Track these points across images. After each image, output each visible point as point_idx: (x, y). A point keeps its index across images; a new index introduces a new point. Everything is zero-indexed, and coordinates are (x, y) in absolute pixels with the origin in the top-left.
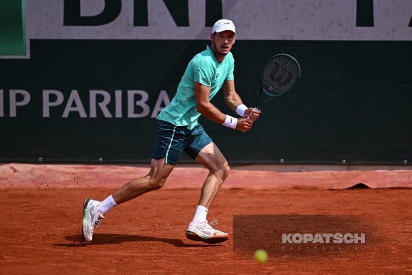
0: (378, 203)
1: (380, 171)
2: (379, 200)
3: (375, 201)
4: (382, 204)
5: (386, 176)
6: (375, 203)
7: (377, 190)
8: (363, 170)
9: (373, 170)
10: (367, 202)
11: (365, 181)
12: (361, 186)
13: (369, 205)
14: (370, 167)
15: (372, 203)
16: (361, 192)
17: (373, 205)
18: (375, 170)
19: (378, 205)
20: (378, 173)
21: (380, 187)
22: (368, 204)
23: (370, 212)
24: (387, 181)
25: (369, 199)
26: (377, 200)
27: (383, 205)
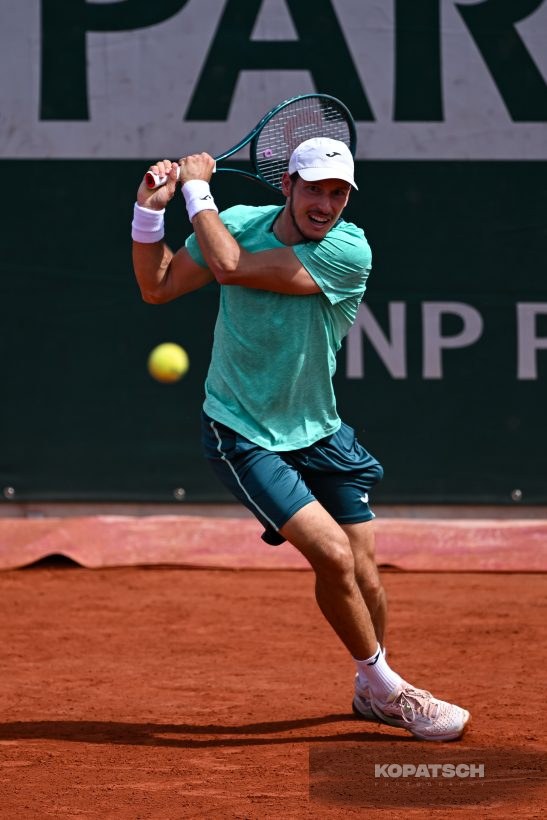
0: (105, 608)
1: (110, 519)
2: (109, 598)
3: (98, 602)
4: (117, 610)
5: (124, 534)
6: (97, 608)
7: (100, 573)
8: (63, 516)
9: (90, 514)
10: (76, 606)
11: (70, 547)
12: (57, 562)
13: (81, 614)
14: (82, 509)
15: (88, 608)
16: (58, 577)
17: (92, 614)
18: (95, 514)
19: (105, 613)
20: (105, 525)
21: (111, 562)
22: (78, 610)
23: (81, 632)
24: (129, 548)
25: (81, 598)
26: (102, 599)
27: (118, 614)
